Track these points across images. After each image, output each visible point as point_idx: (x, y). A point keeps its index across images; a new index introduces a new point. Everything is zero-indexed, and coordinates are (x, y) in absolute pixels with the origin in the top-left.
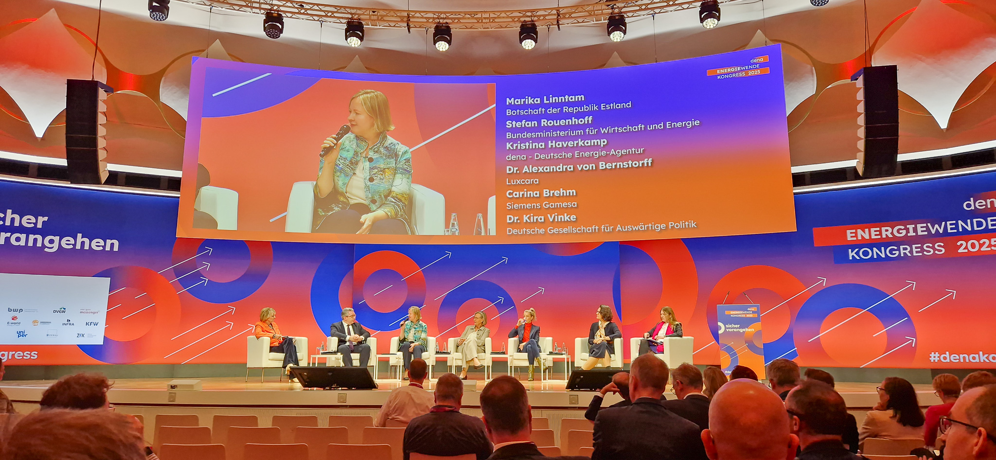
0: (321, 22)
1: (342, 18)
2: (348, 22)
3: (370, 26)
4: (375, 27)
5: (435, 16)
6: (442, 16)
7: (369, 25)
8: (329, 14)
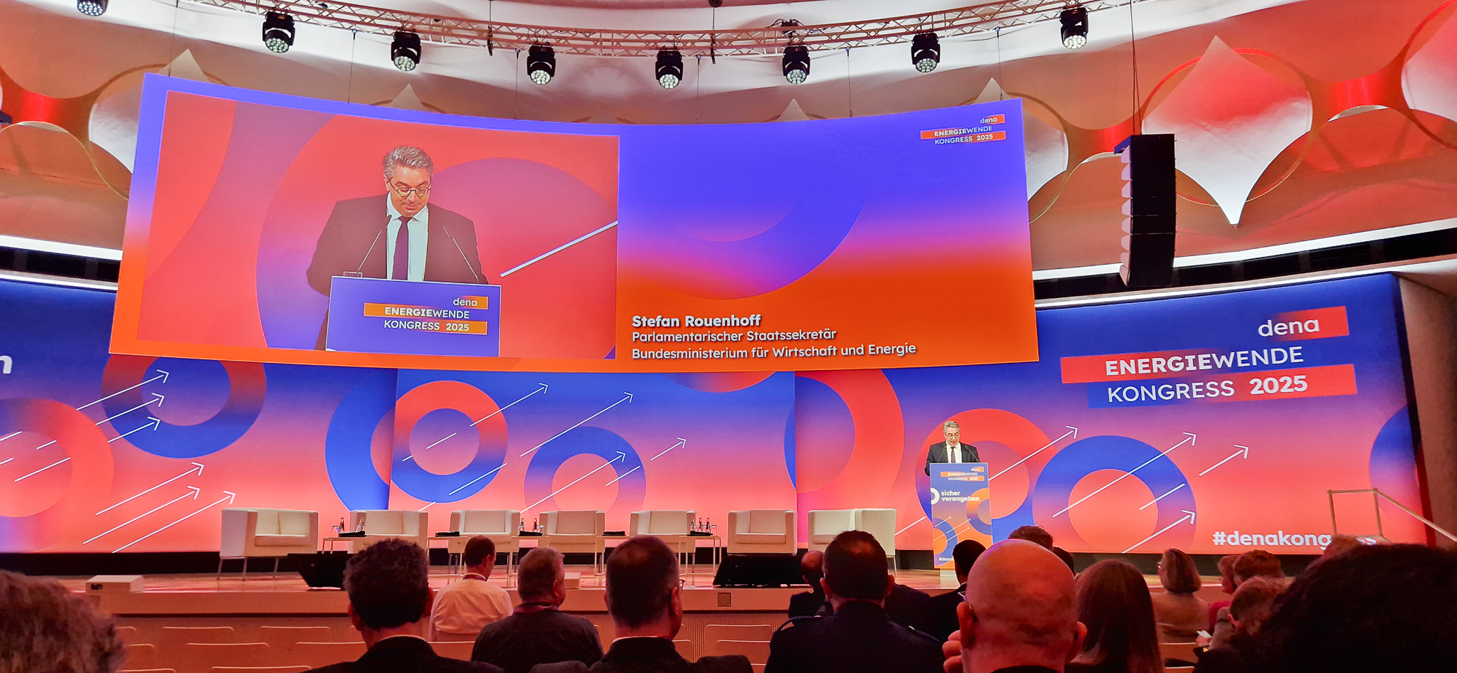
0: (354, 31)
1: (387, 27)
2: (396, 33)
3: (431, 42)
4: (439, 43)
5: (531, 33)
6: (542, 32)
7: (429, 40)
8: (367, 20)
